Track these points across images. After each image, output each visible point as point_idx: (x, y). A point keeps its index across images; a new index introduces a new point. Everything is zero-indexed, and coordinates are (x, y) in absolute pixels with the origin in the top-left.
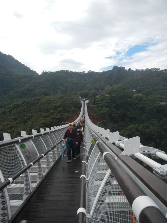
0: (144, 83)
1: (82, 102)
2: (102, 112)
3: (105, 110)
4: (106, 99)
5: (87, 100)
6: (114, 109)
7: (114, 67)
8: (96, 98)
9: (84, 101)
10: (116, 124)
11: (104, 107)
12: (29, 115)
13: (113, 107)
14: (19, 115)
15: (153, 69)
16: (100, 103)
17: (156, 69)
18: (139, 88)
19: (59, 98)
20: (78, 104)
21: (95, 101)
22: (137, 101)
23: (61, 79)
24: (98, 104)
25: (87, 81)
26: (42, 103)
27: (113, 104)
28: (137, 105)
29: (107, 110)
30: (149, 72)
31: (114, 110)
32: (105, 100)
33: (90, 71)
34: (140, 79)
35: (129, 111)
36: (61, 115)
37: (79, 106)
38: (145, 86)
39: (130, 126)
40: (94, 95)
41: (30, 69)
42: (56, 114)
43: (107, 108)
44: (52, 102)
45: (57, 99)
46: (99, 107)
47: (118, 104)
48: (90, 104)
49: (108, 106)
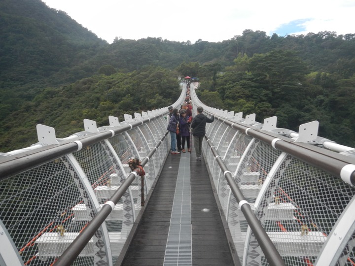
1: (183, 85)
3: (244, 104)
5: (195, 81)
6: (267, 104)
7: (247, 30)
8: (218, 78)
9: (188, 84)
11: (239, 97)
13: (264, 98)
15: (322, 34)
16: (229, 88)
17: (328, 33)
20: (172, 89)
21: (215, 84)
23: (146, 52)
24: (224, 89)
27: (265, 92)
30: (315, 39)
31: (268, 107)
32: (244, 81)
33: (200, 40)
37: (174, 92)
40: (214, 69)
41: (97, 37)
43: (249, 100)
46: (227, 97)
48: (203, 91)
49: (251, 96)
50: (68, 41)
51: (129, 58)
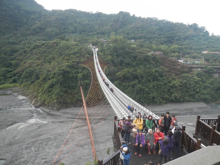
0: (144, 31)
1: (93, 50)
2: (107, 59)
3: (109, 57)
4: (111, 49)
5: (97, 48)
6: (116, 57)
7: (120, 12)
9: (95, 49)
10: (116, 67)
11: (109, 55)
12: (51, 56)
13: (115, 55)
14: (41, 55)
15: (153, 18)
16: (106, 52)
18: (139, 35)
19: (75, 45)
20: (91, 52)
22: (132, 51)
23: (70, 19)
25: (94, 22)
26: (61, 47)
27: (115, 53)
28: (132, 54)
29: (111, 57)
30: (149, 21)
34: (141, 26)
35: (126, 59)
36: (79, 59)
38: (144, 34)
39: (124, 70)
42: (76, 59)
44: (70, 47)
45: (73, 46)
46: (106, 55)
47: (118, 53)
48: (99, 52)
49: (112, 54)
50: (24, 8)
51: (61, 22)
